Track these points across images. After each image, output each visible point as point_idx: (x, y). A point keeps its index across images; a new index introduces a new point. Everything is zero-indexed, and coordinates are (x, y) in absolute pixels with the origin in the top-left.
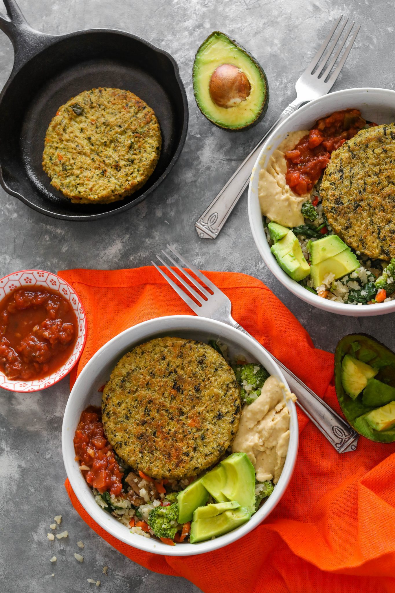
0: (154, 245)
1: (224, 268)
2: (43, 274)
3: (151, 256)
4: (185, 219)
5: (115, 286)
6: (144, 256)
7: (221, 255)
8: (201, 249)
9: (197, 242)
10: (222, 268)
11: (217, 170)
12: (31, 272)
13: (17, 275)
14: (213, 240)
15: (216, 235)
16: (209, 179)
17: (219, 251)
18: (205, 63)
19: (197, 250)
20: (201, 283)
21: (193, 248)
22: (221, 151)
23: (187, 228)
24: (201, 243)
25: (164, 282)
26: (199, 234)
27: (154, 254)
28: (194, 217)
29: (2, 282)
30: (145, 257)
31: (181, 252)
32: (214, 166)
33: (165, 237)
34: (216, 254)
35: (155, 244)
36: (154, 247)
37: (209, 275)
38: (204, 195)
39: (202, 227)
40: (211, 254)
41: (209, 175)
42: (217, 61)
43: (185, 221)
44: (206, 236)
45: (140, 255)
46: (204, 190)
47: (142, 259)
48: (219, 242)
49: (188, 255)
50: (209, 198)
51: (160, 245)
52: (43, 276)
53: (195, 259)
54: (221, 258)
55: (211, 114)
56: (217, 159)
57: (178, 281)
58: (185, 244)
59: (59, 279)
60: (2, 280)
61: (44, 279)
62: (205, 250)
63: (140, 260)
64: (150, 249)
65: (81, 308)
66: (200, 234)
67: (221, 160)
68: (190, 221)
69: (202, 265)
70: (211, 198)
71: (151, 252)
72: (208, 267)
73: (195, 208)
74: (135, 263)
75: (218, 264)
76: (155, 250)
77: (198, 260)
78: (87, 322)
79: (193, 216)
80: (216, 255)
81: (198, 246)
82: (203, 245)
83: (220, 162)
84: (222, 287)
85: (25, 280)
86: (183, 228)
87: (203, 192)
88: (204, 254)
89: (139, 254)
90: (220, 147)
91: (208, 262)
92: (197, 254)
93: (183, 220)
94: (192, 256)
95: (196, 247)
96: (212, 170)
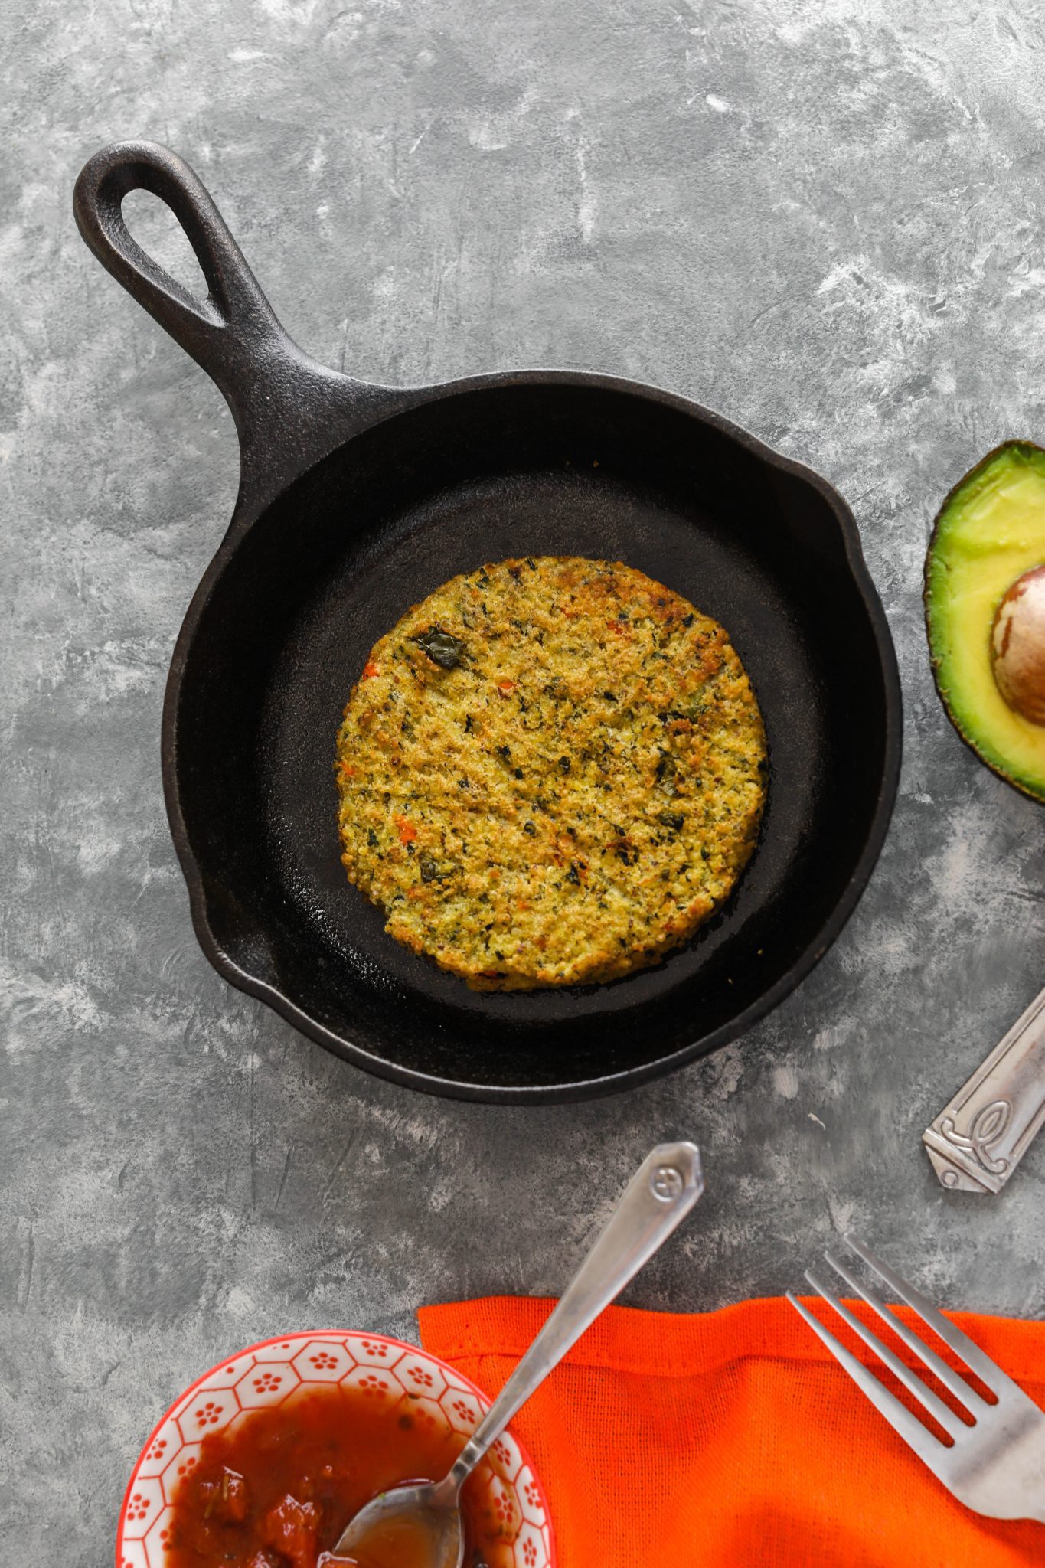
0: (770, 1201)
1: (1029, 1301)
2: (385, 1347)
3: (759, 1244)
4: (884, 1112)
5: (636, 1368)
6: (735, 1242)
7: (1020, 1253)
8: (944, 1225)
9: (929, 1199)
10: (1022, 1302)
11: (997, 931)
12: (341, 1339)
13: (286, 1346)
14: (987, 1201)
15: (1001, 1180)
16: (969, 963)
17: (1011, 1237)
18: (975, 553)
19: (929, 1231)
20: (951, 1361)
21: (914, 1221)
22: (1010, 858)
23: (892, 1146)
24: (943, 1205)
25: (815, 1354)
26: (939, 1175)
27: (771, 1238)
28: (918, 1104)
29: (230, 1370)
30: (738, 1248)
31: (870, 1234)
32: (985, 917)
33: (810, 1176)
34: (1000, 1247)
35: (775, 1199)
36: (773, 1210)
37: (978, 1333)
38: (951, 1023)
39: (948, 1148)
40: (980, 1248)
41: (969, 948)
42: (1022, 551)
43: (883, 1120)
44: (966, 1185)
45: (721, 1237)
46: (951, 1007)
47: (729, 1253)
48: (1009, 1203)
49: (898, 1246)
50: (969, 1034)
51: (792, 1206)
52: (382, 1354)
53: (923, 1265)
54: (1019, 1264)
55: (999, 747)
56: (995, 891)
57: (867, 1351)
58: (887, 1204)
59: (446, 1373)
60: (231, 1365)
61: (388, 1361)
62: (957, 1231)
63: (720, 1256)
64: (758, 1215)
65: (533, 1485)
66: (944, 1175)
67: (1013, 893)
68: (903, 1119)
69: (950, 1286)
70: (977, 1035)
71: (760, 1228)
72: (971, 1294)
73: (920, 1071)
74: (703, 1267)
75: (1007, 1288)
76: (776, 1221)
77: (936, 1267)
78: (554, 1539)
79: (913, 1100)
80: (1001, 1252)
81: (932, 1216)
82: (950, 1212)
83: (1008, 903)
84: (1027, 1378)
85: (314, 1360)
86: (876, 1145)
87: (946, 1013)
88: (956, 1247)
89: (716, 1235)
90: (1007, 845)
91: (969, 1277)
92: (930, 1247)
93: (876, 1114)
94: (911, 1251)
95: (926, 1219)
96: (978, 932)
